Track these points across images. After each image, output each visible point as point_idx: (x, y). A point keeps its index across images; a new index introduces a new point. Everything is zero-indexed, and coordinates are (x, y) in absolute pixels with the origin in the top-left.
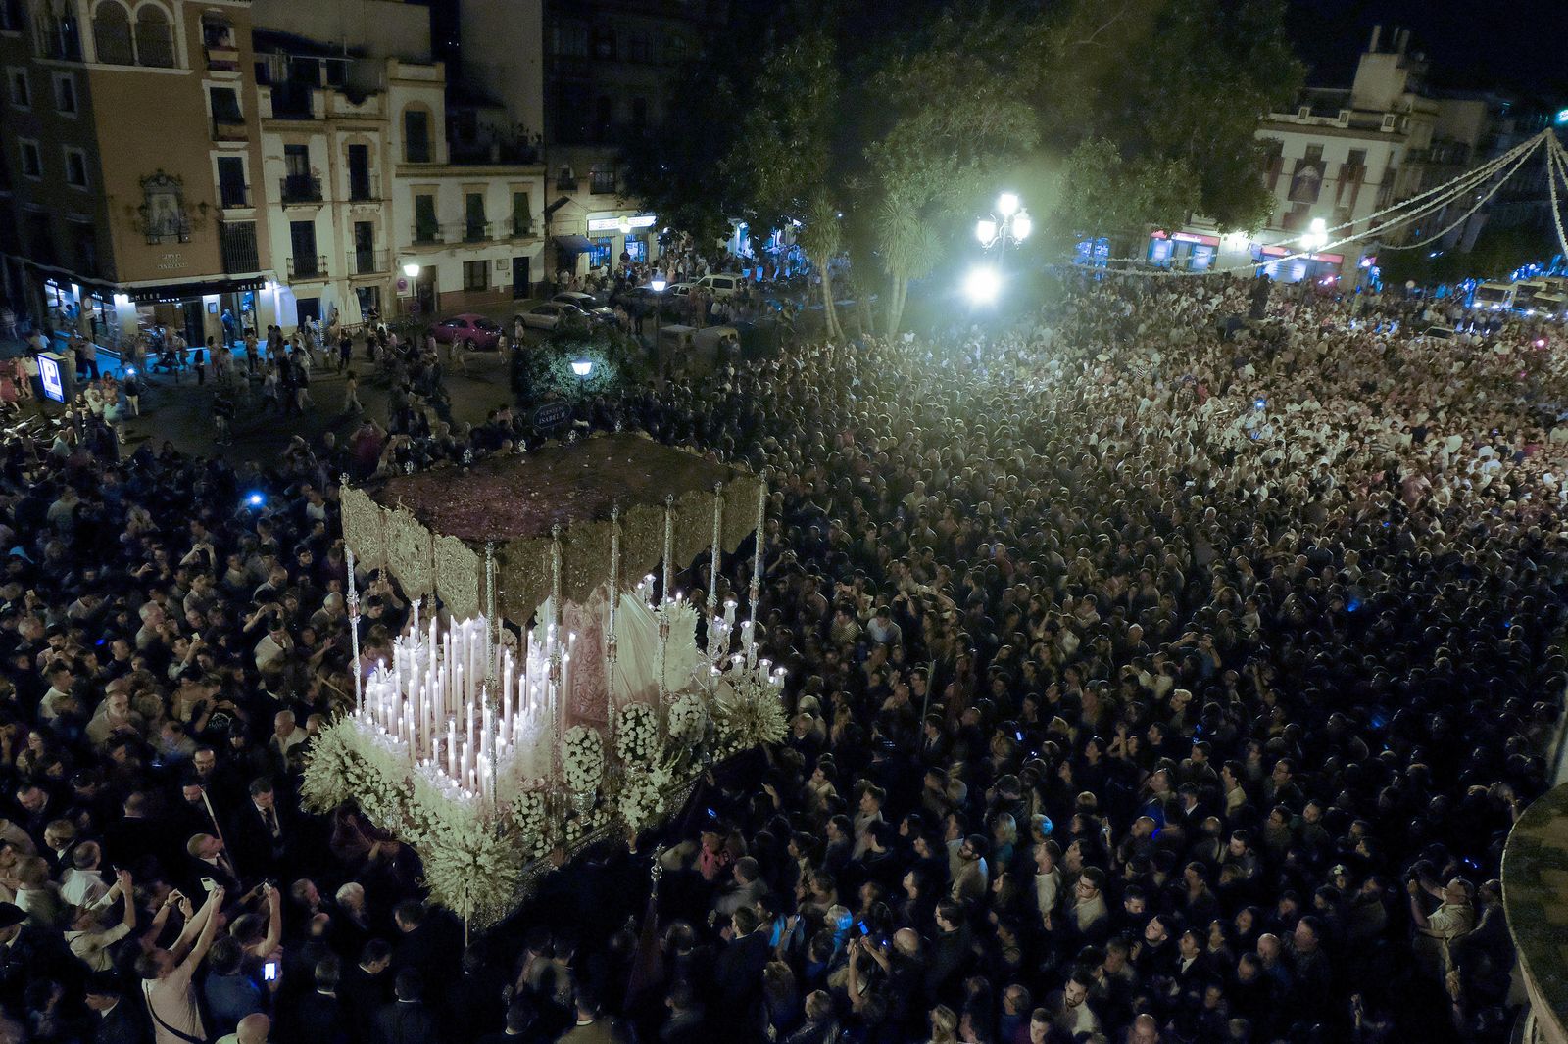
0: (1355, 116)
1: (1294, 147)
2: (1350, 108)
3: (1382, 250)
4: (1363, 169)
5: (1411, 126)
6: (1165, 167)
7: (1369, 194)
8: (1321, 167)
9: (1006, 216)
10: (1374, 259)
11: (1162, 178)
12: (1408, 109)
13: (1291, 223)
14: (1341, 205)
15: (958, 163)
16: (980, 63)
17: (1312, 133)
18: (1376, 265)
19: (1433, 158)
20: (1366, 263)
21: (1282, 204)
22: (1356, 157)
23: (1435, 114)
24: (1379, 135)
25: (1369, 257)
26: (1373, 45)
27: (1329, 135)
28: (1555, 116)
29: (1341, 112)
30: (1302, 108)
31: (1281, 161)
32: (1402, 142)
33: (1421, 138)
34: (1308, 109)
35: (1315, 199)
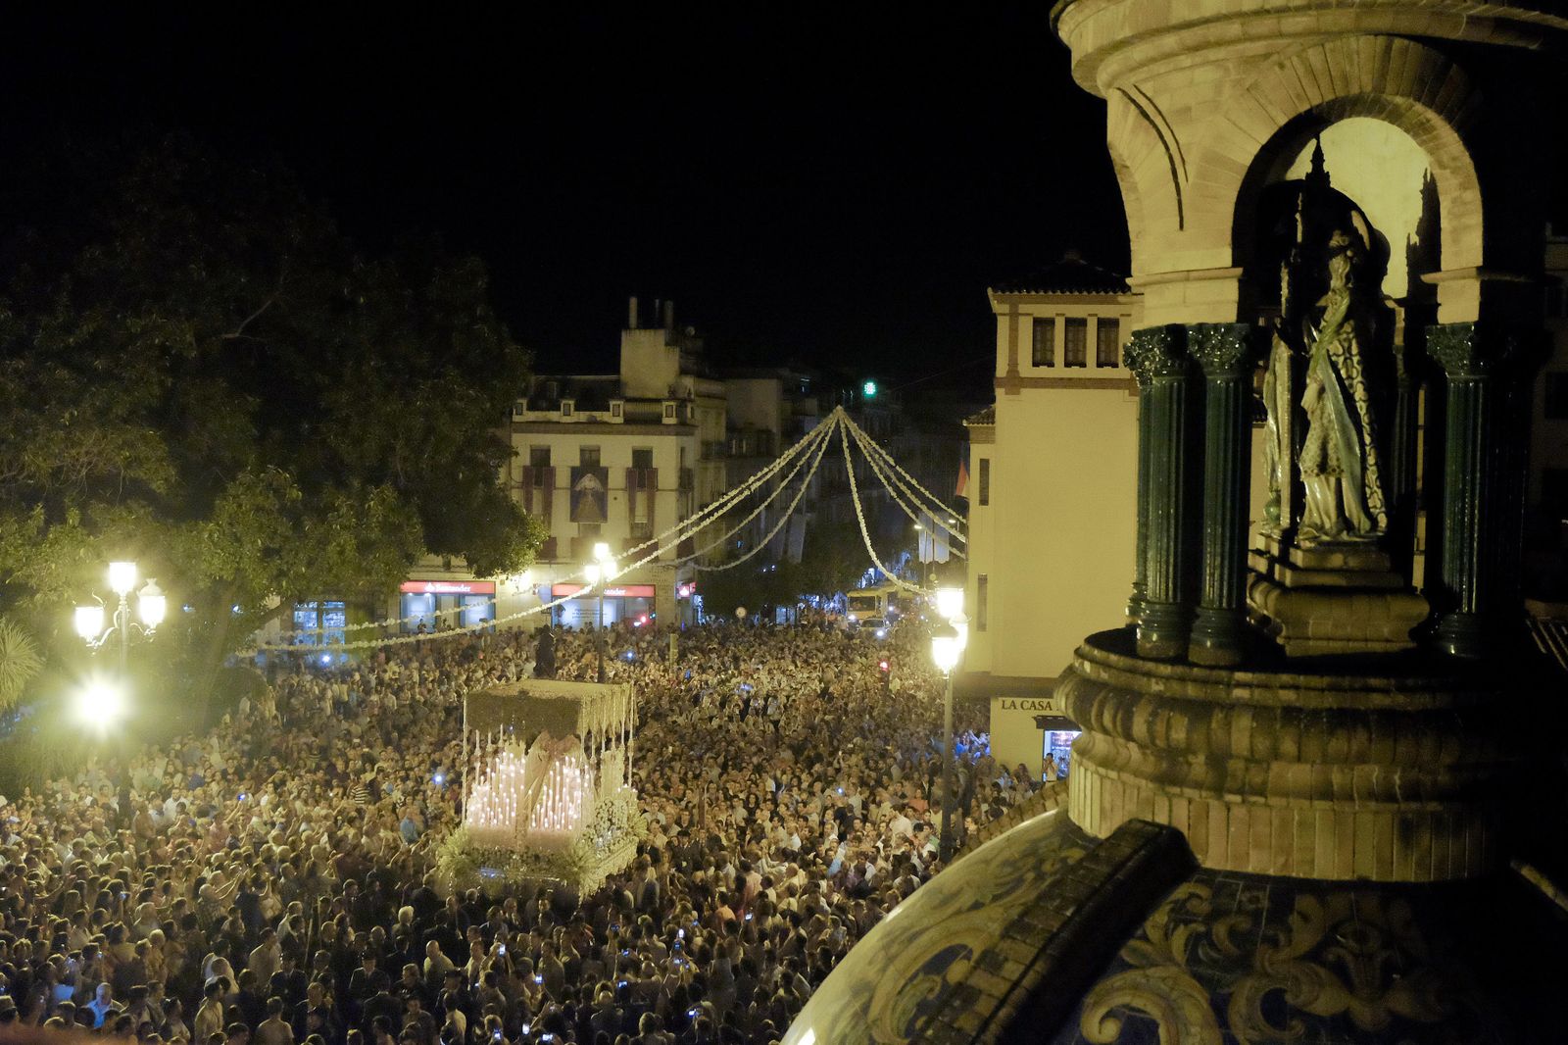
0: (631, 407)
1: (565, 452)
2: (621, 397)
3: (700, 572)
4: (654, 472)
5: (698, 414)
6: (363, 498)
7: (667, 503)
8: (602, 474)
9: (123, 595)
10: (692, 585)
11: (362, 514)
12: (689, 394)
13: (578, 550)
14: (638, 522)
15: (48, 522)
16: (62, 373)
17: (583, 432)
18: (698, 592)
19: (734, 451)
20: (685, 592)
21: (563, 527)
22: (642, 458)
23: (722, 398)
24: (662, 428)
25: (686, 583)
26: (633, 320)
27: (603, 433)
28: (860, 389)
29: (612, 403)
30: (564, 402)
31: (551, 472)
32: (692, 434)
33: (713, 428)
34: (572, 402)
35: (604, 516)
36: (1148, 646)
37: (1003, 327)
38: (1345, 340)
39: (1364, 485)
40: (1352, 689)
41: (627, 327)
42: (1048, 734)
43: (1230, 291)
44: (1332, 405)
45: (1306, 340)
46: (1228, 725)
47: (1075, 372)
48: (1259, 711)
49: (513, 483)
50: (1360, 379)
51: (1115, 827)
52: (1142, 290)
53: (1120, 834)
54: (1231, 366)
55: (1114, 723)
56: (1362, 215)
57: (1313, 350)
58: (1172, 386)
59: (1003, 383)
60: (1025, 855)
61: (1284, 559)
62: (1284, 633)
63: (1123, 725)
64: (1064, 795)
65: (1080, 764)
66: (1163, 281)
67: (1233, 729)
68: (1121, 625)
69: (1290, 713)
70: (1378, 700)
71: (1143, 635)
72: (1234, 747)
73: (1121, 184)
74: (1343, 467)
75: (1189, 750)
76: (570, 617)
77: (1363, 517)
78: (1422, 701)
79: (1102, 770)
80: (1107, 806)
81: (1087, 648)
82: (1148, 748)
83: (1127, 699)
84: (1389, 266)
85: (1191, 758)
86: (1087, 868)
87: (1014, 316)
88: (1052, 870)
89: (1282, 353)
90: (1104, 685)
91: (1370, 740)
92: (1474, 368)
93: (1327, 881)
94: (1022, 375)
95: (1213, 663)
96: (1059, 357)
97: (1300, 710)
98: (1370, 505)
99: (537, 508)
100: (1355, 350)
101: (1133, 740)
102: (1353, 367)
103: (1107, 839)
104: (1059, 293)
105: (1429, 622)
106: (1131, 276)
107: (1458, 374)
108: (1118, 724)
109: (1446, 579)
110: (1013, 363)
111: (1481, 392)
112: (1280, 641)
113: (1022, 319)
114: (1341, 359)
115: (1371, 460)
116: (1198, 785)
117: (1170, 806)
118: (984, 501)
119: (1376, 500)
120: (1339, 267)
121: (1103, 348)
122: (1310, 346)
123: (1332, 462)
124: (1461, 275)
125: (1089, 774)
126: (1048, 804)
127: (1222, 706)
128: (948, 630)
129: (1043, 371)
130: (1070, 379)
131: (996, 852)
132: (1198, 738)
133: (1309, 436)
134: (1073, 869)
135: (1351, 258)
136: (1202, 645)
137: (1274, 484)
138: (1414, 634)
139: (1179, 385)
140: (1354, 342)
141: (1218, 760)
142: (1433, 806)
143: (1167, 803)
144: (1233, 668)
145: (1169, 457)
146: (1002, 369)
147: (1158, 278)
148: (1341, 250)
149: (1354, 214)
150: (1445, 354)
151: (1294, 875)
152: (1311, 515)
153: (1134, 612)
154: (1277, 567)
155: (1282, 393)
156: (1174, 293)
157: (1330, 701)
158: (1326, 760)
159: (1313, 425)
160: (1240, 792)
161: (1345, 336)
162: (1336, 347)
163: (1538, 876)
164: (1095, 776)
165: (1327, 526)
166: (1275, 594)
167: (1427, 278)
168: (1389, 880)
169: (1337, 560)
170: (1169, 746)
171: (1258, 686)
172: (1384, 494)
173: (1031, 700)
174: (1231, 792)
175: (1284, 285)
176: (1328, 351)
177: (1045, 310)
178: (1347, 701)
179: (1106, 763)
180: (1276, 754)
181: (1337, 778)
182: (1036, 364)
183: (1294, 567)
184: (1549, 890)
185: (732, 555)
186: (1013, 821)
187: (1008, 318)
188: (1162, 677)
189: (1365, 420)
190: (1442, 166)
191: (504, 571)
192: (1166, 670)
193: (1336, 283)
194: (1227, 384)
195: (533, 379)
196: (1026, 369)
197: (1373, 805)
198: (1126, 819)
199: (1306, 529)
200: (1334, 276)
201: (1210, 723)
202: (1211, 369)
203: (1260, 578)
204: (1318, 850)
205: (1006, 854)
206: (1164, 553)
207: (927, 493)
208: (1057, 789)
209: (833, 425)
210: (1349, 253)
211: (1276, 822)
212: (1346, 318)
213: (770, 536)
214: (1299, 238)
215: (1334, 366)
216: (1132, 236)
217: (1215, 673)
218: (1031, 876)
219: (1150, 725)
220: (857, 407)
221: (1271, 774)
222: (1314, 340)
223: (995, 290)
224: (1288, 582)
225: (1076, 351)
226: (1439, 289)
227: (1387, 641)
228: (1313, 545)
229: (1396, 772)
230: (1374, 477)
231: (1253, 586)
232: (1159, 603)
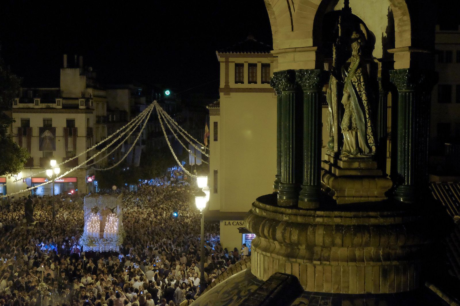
0: (65, 102)
1: (36, 121)
2: (61, 97)
3: (97, 171)
4: (76, 129)
5: (94, 104)
7: (82, 142)
8: (53, 130)
10: (93, 177)
12: (91, 96)
13: (43, 164)
14: (69, 150)
17: (44, 112)
18: (96, 179)
19: (110, 120)
20: (90, 180)
21: (36, 153)
22: (71, 123)
23: (105, 97)
24: (79, 110)
25: (91, 176)
26: (65, 64)
27: (53, 113)
28: (163, 94)
29: (57, 100)
30: (36, 99)
31: (31, 130)
32: (92, 113)
33: (101, 110)
34: (39, 100)
35: (54, 149)
36: (282, 201)
37: (222, 66)
38: (358, 76)
39: (366, 135)
40: (363, 217)
41: (63, 67)
42: (244, 235)
43: (312, 56)
44: (353, 102)
45: (343, 76)
46: (314, 233)
47: (252, 86)
48: (326, 227)
49: (13, 135)
50: (364, 92)
51: (270, 276)
52: (277, 55)
53: (271, 279)
54: (313, 86)
55: (269, 234)
56: (364, 25)
57: (346, 80)
58: (290, 95)
59: (223, 90)
60: (234, 289)
61: (335, 165)
62: (336, 195)
63: (272, 234)
64: (249, 263)
65: (255, 251)
66: (285, 52)
67: (316, 235)
68: (271, 192)
69: (339, 228)
70: (373, 221)
71: (280, 197)
72: (316, 242)
73: (268, 12)
74: (358, 127)
75: (299, 243)
76: (40, 191)
77: (366, 148)
78: (390, 221)
79: (264, 253)
80: (266, 267)
81: (257, 203)
82: (282, 243)
83: (274, 223)
84: (375, 45)
85: (300, 247)
86: (258, 294)
87: (227, 62)
88: (245, 294)
89: (333, 81)
90: (264, 218)
91: (370, 237)
92: (408, 87)
93: (354, 294)
94: (231, 87)
95: (308, 208)
96: (246, 79)
97: (342, 226)
98: (369, 143)
99: (24, 145)
100: (362, 80)
101: (276, 240)
102: (361, 87)
103: (266, 281)
104: (245, 53)
105: (393, 189)
106: (273, 50)
107: (402, 89)
108: (270, 234)
109: (399, 171)
110: (227, 82)
111: (411, 97)
112: (334, 198)
113: (230, 64)
114: (357, 84)
115: (369, 124)
116: (303, 258)
117: (292, 266)
118: (216, 139)
119: (371, 141)
120: (355, 46)
121: (264, 75)
122: (344, 79)
123: (354, 125)
124: (402, 49)
125: (259, 254)
126: (243, 267)
127: (312, 225)
128: (201, 193)
129: (239, 85)
130: (250, 89)
131: (221, 288)
132: (302, 239)
133: (344, 115)
134: (253, 294)
135: (360, 43)
136: (303, 200)
137: (331, 134)
138: (386, 194)
139: (293, 94)
140: (361, 77)
141: (310, 247)
142: (395, 263)
143: (290, 265)
144: (316, 210)
145: (289, 124)
146: (222, 85)
147: (284, 51)
148: (356, 40)
149: (361, 25)
150: (397, 81)
151: (341, 292)
152: (346, 147)
153: (276, 187)
154: (333, 168)
155: (334, 97)
156: (290, 56)
157: (354, 222)
158: (353, 246)
159: (346, 111)
160: (319, 260)
161: (358, 74)
162: (354, 79)
163: (436, 289)
164: (261, 255)
165: (352, 151)
166: (332, 179)
167: (390, 51)
168: (378, 293)
169: (356, 165)
170: (291, 242)
171: (326, 217)
172: (374, 138)
173: (236, 221)
174: (315, 260)
175: (334, 53)
176: (351, 80)
177: (240, 60)
178: (361, 222)
179: (266, 250)
180: (333, 244)
181: (357, 253)
182: (236, 82)
183: (339, 168)
184: (440, 294)
185: (110, 164)
186: (228, 275)
187: (225, 63)
188: (288, 214)
189: (366, 108)
190: (395, 6)
191: (10, 172)
192: (289, 211)
193: (354, 53)
194: (312, 94)
195: (21, 89)
196: (232, 85)
197: (372, 263)
198: (274, 273)
199: (344, 153)
200: (353, 50)
201: (307, 232)
202: (305, 88)
203: (326, 172)
204: (351, 283)
205: (225, 289)
206: (288, 163)
207: (191, 137)
208: (246, 261)
209: (152, 109)
210: (359, 41)
211: (334, 272)
212: (358, 67)
213: (126, 155)
214: (340, 35)
215: (354, 86)
216: (273, 33)
217: (308, 212)
218: (236, 298)
219: (283, 234)
220: (163, 101)
221: (332, 252)
222: (346, 76)
223: (219, 52)
224: (337, 174)
225: (253, 77)
226: (394, 56)
227: (376, 197)
228: (347, 159)
229: (381, 250)
230: (370, 131)
231: (324, 176)
232: (286, 184)
